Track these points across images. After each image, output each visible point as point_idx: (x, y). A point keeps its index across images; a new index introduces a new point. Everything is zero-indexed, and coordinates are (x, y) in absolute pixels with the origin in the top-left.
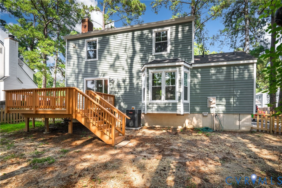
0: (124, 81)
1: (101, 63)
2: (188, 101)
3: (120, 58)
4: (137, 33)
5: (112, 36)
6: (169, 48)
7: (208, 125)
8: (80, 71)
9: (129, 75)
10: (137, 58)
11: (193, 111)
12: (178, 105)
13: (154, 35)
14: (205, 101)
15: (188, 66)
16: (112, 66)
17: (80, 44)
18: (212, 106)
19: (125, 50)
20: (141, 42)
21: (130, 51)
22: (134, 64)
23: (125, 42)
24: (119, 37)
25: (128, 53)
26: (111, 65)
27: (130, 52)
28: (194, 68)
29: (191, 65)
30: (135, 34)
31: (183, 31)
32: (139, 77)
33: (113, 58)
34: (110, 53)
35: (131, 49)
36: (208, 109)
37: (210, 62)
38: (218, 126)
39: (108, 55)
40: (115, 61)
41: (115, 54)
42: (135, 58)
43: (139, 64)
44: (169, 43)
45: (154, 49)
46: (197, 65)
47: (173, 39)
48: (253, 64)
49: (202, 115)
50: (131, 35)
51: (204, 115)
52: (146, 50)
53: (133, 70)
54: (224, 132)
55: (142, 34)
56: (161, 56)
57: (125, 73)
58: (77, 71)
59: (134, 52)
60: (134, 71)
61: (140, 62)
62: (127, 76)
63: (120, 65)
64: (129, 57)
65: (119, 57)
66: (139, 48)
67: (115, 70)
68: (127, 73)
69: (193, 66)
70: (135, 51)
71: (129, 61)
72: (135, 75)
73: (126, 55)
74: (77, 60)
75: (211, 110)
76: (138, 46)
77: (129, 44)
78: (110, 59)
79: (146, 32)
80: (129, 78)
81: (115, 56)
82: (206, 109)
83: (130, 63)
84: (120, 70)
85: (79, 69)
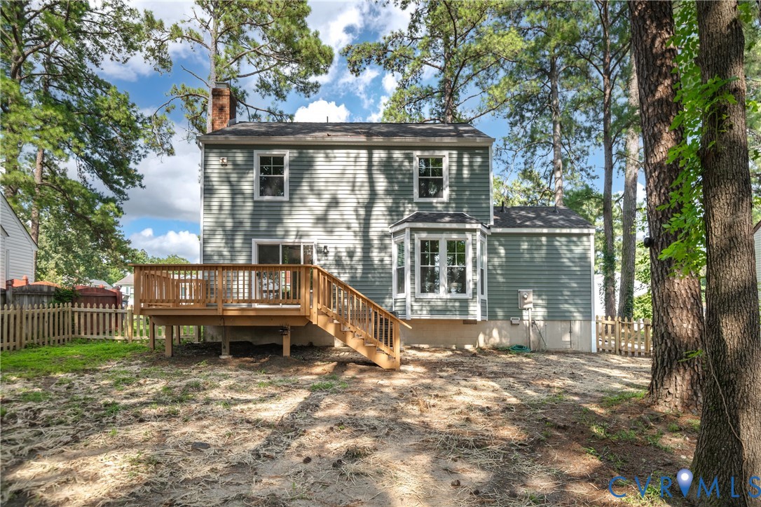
0: (351, 254)
1: (294, 213)
2: (485, 297)
3: (341, 205)
4: (379, 155)
5: (322, 151)
6: (446, 193)
7: (519, 341)
8: (238, 225)
9: (362, 242)
10: (379, 209)
11: (493, 316)
12: (471, 304)
13: (416, 163)
14: (515, 297)
15: (485, 230)
16: (322, 220)
17: (239, 163)
18: (525, 306)
19: (353, 190)
20: (388, 172)
21: (363, 192)
22: (372, 221)
23: (352, 172)
24: (337, 155)
25: (359, 196)
26: (318, 219)
27: (364, 194)
28: (494, 235)
29: (489, 228)
30: (375, 155)
31: (471, 165)
32: (384, 248)
33: (324, 204)
34: (316, 192)
35: (367, 188)
36: (519, 312)
37: (520, 226)
38: (536, 344)
39: (311, 196)
40: (327, 211)
41: (328, 196)
42: (375, 209)
43: (383, 221)
44: (446, 182)
45: (416, 191)
46: (499, 230)
47: (454, 176)
48: (588, 235)
49: (509, 322)
50: (366, 155)
51: (514, 322)
52: (399, 192)
53: (371, 234)
54: (549, 352)
55: (390, 158)
56: (430, 205)
57: (353, 238)
58: (229, 224)
59: (373, 195)
60: (374, 234)
61: (386, 213)
62: (357, 244)
63: (340, 221)
64: (361, 205)
65: (337, 203)
66: (383, 188)
67: (329, 229)
68: (358, 238)
69: (493, 230)
70: (376, 195)
71: (362, 212)
72: (376, 242)
73: (355, 200)
74: (229, 200)
75: (525, 313)
76: (381, 184)
77: (362, 177)
78: (316, 205)
79: (397, 154)
80: (363, 248)
81: (329, 200)
82: (515, 311)
83: (362, 217)
84: (340, 231)
85: (237, 220)
